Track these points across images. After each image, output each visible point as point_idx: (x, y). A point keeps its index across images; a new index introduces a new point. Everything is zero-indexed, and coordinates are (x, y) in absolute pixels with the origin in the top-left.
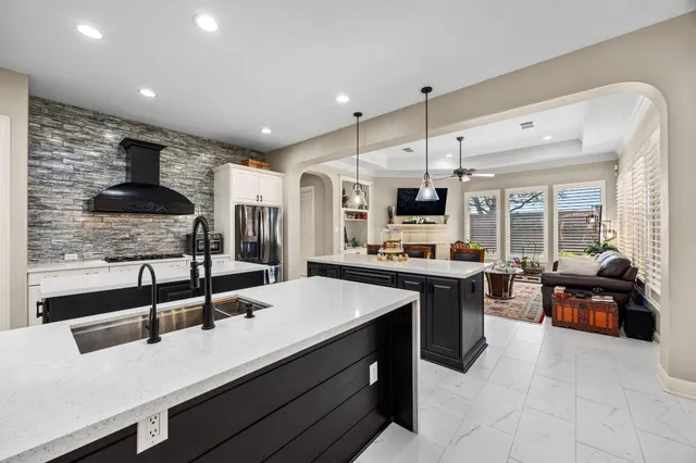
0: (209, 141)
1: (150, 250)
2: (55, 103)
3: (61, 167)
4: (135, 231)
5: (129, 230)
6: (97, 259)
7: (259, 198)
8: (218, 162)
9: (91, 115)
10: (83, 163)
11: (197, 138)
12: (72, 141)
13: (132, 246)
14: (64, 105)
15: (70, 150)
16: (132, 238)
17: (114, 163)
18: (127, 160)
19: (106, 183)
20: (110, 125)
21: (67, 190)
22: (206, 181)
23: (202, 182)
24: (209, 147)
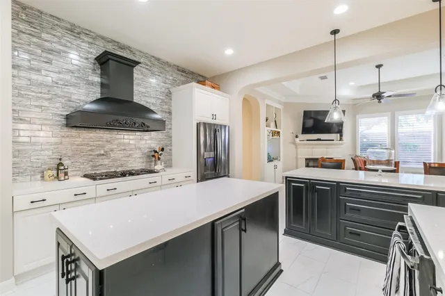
0: (168, 64)
1: (122, 166)
2: (32, 8)
3: (40, 78)
4: (108, 147)
5: (103, 147)
6: (75, 175)
7: (214, 117)
8: (176, 83)
9: (69, 26)
10: (61, 76)
11: (158, 60)
12: (50, 51)
13: (106, 162)
14: (42, 13)
15: (49, 62)
16: (105, 155)
17: (90, 78)
18: (102, 75)
19: (83, 98)
20: (86, 39)
21: (46, 104)
22: (165, 101)
23: (163, 101)
24: (167, 69)
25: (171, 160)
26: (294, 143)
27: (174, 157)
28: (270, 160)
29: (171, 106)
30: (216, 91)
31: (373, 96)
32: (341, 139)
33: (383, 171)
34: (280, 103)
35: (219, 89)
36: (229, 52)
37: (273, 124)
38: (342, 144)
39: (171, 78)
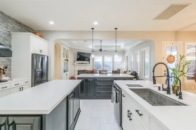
8: (14, 30)
22: (7, 38)
23: (5, 39)
24: (9, 20)
25: (11, 74)
26: (74, 64)
27: (12, 72)
28: (65, 71)
29: (11, 42)
30: (42, 38)
31: (100, 50)
32: (89, 63)
33: (105, 73)
34: (68, 47)
35: (43, 38)
36: (52, 23)
37: (66, 56)
38: (89, 65)
39: (11, 26)
